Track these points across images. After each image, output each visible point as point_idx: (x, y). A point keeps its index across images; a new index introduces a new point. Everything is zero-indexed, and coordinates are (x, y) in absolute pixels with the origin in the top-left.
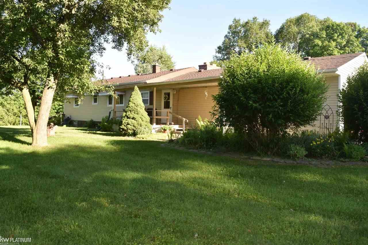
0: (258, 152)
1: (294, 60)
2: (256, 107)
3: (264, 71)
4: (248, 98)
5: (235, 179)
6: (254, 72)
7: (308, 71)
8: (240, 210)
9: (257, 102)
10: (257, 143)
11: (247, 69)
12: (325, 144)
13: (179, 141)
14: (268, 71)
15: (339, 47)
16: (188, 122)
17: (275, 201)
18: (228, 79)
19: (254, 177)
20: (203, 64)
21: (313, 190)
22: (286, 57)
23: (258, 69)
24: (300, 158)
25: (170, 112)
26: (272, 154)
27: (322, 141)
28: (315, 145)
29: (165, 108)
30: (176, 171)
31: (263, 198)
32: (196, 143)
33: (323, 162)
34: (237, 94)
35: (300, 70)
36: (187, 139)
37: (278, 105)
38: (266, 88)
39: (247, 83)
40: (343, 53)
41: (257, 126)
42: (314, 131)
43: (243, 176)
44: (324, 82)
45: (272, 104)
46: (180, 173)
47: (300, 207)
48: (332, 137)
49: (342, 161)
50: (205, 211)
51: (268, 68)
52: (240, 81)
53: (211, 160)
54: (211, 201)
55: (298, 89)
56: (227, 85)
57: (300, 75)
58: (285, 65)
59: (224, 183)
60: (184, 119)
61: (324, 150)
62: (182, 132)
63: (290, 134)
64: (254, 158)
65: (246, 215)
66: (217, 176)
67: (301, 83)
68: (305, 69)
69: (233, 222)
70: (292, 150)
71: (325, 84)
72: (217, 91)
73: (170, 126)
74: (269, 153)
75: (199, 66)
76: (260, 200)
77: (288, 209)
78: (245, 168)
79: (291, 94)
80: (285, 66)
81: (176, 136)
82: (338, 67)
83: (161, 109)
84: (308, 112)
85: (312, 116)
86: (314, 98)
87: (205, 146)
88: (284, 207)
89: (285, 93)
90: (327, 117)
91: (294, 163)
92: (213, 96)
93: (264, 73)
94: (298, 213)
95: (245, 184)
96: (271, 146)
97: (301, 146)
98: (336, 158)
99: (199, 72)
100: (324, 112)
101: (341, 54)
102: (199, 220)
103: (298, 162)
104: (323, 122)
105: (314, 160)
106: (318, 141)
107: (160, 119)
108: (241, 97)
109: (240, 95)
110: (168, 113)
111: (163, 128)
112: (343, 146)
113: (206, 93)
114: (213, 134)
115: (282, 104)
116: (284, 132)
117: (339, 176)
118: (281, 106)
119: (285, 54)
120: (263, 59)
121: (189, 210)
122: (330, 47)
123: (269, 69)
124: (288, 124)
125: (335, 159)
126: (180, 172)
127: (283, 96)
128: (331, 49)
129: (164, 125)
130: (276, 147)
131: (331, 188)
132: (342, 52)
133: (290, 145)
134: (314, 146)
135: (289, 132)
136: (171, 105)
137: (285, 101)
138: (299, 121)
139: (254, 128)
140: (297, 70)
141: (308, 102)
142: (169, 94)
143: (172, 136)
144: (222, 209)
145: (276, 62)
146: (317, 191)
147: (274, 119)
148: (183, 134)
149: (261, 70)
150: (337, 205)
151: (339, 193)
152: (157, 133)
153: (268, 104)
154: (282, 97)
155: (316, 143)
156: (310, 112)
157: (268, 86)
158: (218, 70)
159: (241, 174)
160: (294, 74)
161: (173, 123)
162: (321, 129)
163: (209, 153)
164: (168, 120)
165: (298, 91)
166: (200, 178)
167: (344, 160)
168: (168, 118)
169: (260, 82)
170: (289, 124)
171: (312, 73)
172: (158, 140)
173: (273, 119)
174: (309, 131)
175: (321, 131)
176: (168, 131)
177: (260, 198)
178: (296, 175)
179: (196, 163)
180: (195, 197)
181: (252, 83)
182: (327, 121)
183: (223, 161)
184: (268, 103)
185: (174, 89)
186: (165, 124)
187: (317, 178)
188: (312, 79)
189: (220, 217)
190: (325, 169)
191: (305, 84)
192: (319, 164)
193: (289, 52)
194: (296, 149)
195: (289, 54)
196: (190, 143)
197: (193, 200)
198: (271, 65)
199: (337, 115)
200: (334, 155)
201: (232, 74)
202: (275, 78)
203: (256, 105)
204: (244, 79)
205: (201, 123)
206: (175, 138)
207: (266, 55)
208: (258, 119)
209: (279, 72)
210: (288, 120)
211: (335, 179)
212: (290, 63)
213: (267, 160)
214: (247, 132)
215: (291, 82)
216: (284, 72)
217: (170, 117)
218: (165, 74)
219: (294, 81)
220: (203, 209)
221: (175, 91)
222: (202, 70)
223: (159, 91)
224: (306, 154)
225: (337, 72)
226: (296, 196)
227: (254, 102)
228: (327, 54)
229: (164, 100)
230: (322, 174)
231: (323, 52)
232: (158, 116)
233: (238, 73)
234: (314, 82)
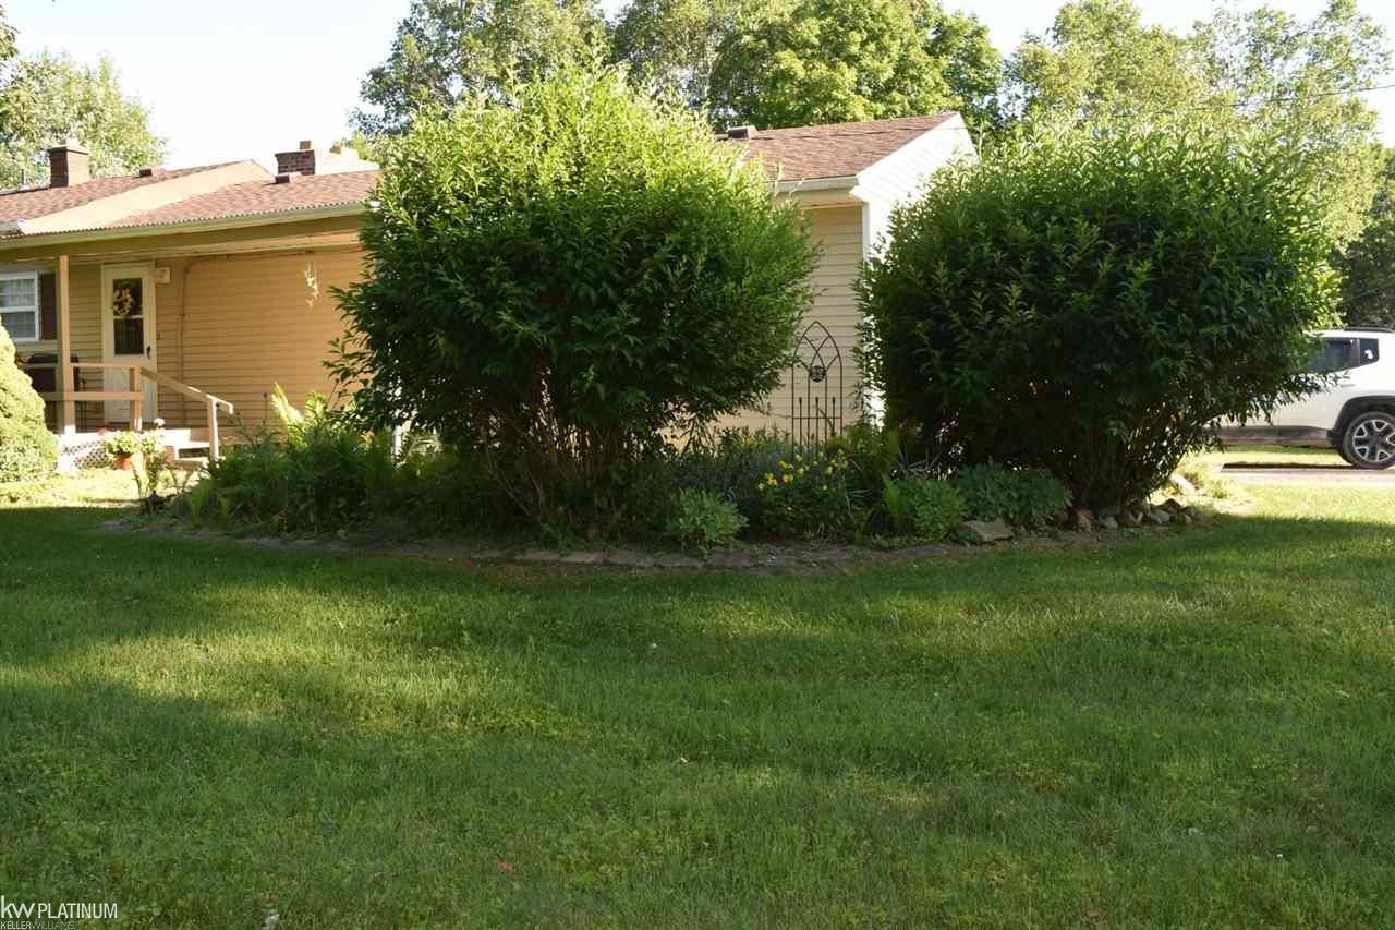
0: (547, 527)
1: (682, 136)
2: (530, 336)
3: (558, 182)
4: (491, 300)
5: (447, 653)
6: (516, 186)
7: (740, 183)
8: (468, 782)
9: (534, 315)
10: (540, 491)
11: (487, 174)
12: (814, 481)
13: (190, 500)
14: (574, 183)
15: (870, 91)
16: (231, 412)
17: (615, 731)
18: (404, 213)
19: (531, 639)
20: (296, 148)
21: (768, 670)
22: (647, 125)
23: (532, 175)
24: (715, 544)
25: (144, 372)
26: (605, 535)
27: (802, 470)
28: (773, 487)
29: (121, 349)
30: (179, 643)
31: (566, 724)
32: (268, 509)
33: (807, 555)
34: (447, 279)
35: (706, 181)
36: (227, 491)
37: (622, 324)
38: (570, 255)
39: (486, 235)
40: (885, 115)
41: (537, 419)
42: (769, 432)
43: (483, 636)
44: (802, 230)
45: (595, 322)
46: (194, 649)
47: (715, 743)
48: (841, 452)
49: (879, 548)
50: (313, 807)
51: (575, 168)
52: (455, 224)
53: (341, 577)
54: (341, 761)
55: (701, 259)
56: (399, 243)
57: (707, 200)
58: (645, 156)
59: (400, 674)
60: (215, 400)
61: (809, 505)
62: (204, 461)
63: (676, 450)
64: (531, 555)
65: (494, 802)
66: (370, 645)
67: (709, 234)
68: (725, 175)
69: (440, 840)
70: (683, 515)
71: (808, 236)
72: (357, 271)
73: (148, 434)
74: (592, 532)
75: (277, 155)
76: (556, 732)
77: (670, 757)
78: (493, 603)
79: (671, 279)
80: (648, 161)
81: (175, 480)
82: (859, 170)
83: (99, 359)
84: (741, 354)
85: (762, 371)
86: (764, 294)
87: (312, 517)
88: (653, 750)
89: (646, 277)
90: (818, 374)
91: (694, 568)
92: (338, 291)
93: (557, 192)
94: (710, 771)
95: (491, 671)
96: (598, 501)
97: (719, 495)
98: (858, 535)
99: (280, 186)
100: (806, 353)
101: (876, 117)
102: (286, 846)
103: (710, 562)
104: (804, 394)
105: (772, 548)
106: (788, 472)
107: (99, 407)
108: (461, 294)
109: (459, 283)
110: (137, 374)
111: (114, 443)
112: (883, 486)
113: (310, 280)
114: (345, 463)
115: (636, 320)
116: (650, 439)
117: (867, 606)
118: (632, 329)
119: (644, 110)
120: (554, 128)
121: (240, 808)
122: (837, 87)
123: (578, 173)
124: (666, 405)
125: (851, 541)
126: (198, 643)
127: (640, 290)
128: (841, 96)
129: (118, 434)
130: (618, 506)
131: (837, 655)
132: (880, 108)
133: (679, 494)
134: (770, 492)
135: (669, 441)
136: (149, 338)
137: (649, 308)
138: (707, 390)
139: (527, 429)
140: (695, 178)
141: (740, 314)
142: (135, 288)
143: (154, 480)
144: (389, 788)
145: (608, 144)
146: (783, 673)
147: (607, 388)
148: (211, 469)
149: (544, 179)
150: (857, 721)
151: (868, 674)
152: (86, 472)
153: (579, 321)
154: (633, 291)
155: (780, 480)
156: (748, 352)
157: (575, 244)
158: (367, 175)
159: (475, 631)
160: (682, 196)
161: (160, 422)
162: (797, 422)
163: (334, 547)
164: (138, 407)
165: (699, 268)
166: (292, 662)
167: (885, 544)
168: (132, 396)
169: (539, 228)
170: (671, 406)
171: (755, 194)
172: (88, 505)
173: (601, 388)
174: (752, 431)
175: (797, 431)
176: (137, 460)
177: (555, 724)
178: (702, 616)
179: (273, 596)
180: (264, 750)
181: (508, 232)
182: (817, 389)
183: (393, 580)
184: (577, 320)
185: (158, 263)
186: (125, 426)
187: (786, 623)
188: (755, 218)
189: (380, 826)
190: (816, 580)
191: (725, 239)
192: (793, 563)
193: (660, 102)
194: (702, 509)
195: (662, 110)
196: (244, 507)
197: (259, 761)
198: (589, 156)
199: (856, 364)
200: (848, 526)
201: (420, 194)
202: (605, 210)
203: (527, 328)
204: (475, 214)
205: (293, 416)
206: (173, 491)
207: (566, 111)
208: (543, 388)
209: (622, 185)
210: (663, 389)
211: (850, 620)
212: (664, 149)
213: (583, 564)
214: (497, 445)
215: (671, 228)
216: (643, 185)
217: (146, 391)
218: (113, 193)
219: (681, 226)
220: (304, 800)
221: (167, 269)
222: (294, 176)
223: (85, 274)
224: (742, 528)
225: (856, 192)
226: (702, 702)
227: (519, 315)
228: (825, 114)
229: (116, 313)
230: (803, 604)
231: (807, 109)
232: (85, 389)
233: (446, 188)
234: (763, 228)
